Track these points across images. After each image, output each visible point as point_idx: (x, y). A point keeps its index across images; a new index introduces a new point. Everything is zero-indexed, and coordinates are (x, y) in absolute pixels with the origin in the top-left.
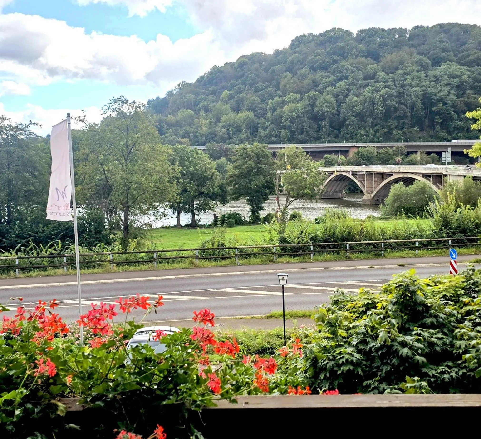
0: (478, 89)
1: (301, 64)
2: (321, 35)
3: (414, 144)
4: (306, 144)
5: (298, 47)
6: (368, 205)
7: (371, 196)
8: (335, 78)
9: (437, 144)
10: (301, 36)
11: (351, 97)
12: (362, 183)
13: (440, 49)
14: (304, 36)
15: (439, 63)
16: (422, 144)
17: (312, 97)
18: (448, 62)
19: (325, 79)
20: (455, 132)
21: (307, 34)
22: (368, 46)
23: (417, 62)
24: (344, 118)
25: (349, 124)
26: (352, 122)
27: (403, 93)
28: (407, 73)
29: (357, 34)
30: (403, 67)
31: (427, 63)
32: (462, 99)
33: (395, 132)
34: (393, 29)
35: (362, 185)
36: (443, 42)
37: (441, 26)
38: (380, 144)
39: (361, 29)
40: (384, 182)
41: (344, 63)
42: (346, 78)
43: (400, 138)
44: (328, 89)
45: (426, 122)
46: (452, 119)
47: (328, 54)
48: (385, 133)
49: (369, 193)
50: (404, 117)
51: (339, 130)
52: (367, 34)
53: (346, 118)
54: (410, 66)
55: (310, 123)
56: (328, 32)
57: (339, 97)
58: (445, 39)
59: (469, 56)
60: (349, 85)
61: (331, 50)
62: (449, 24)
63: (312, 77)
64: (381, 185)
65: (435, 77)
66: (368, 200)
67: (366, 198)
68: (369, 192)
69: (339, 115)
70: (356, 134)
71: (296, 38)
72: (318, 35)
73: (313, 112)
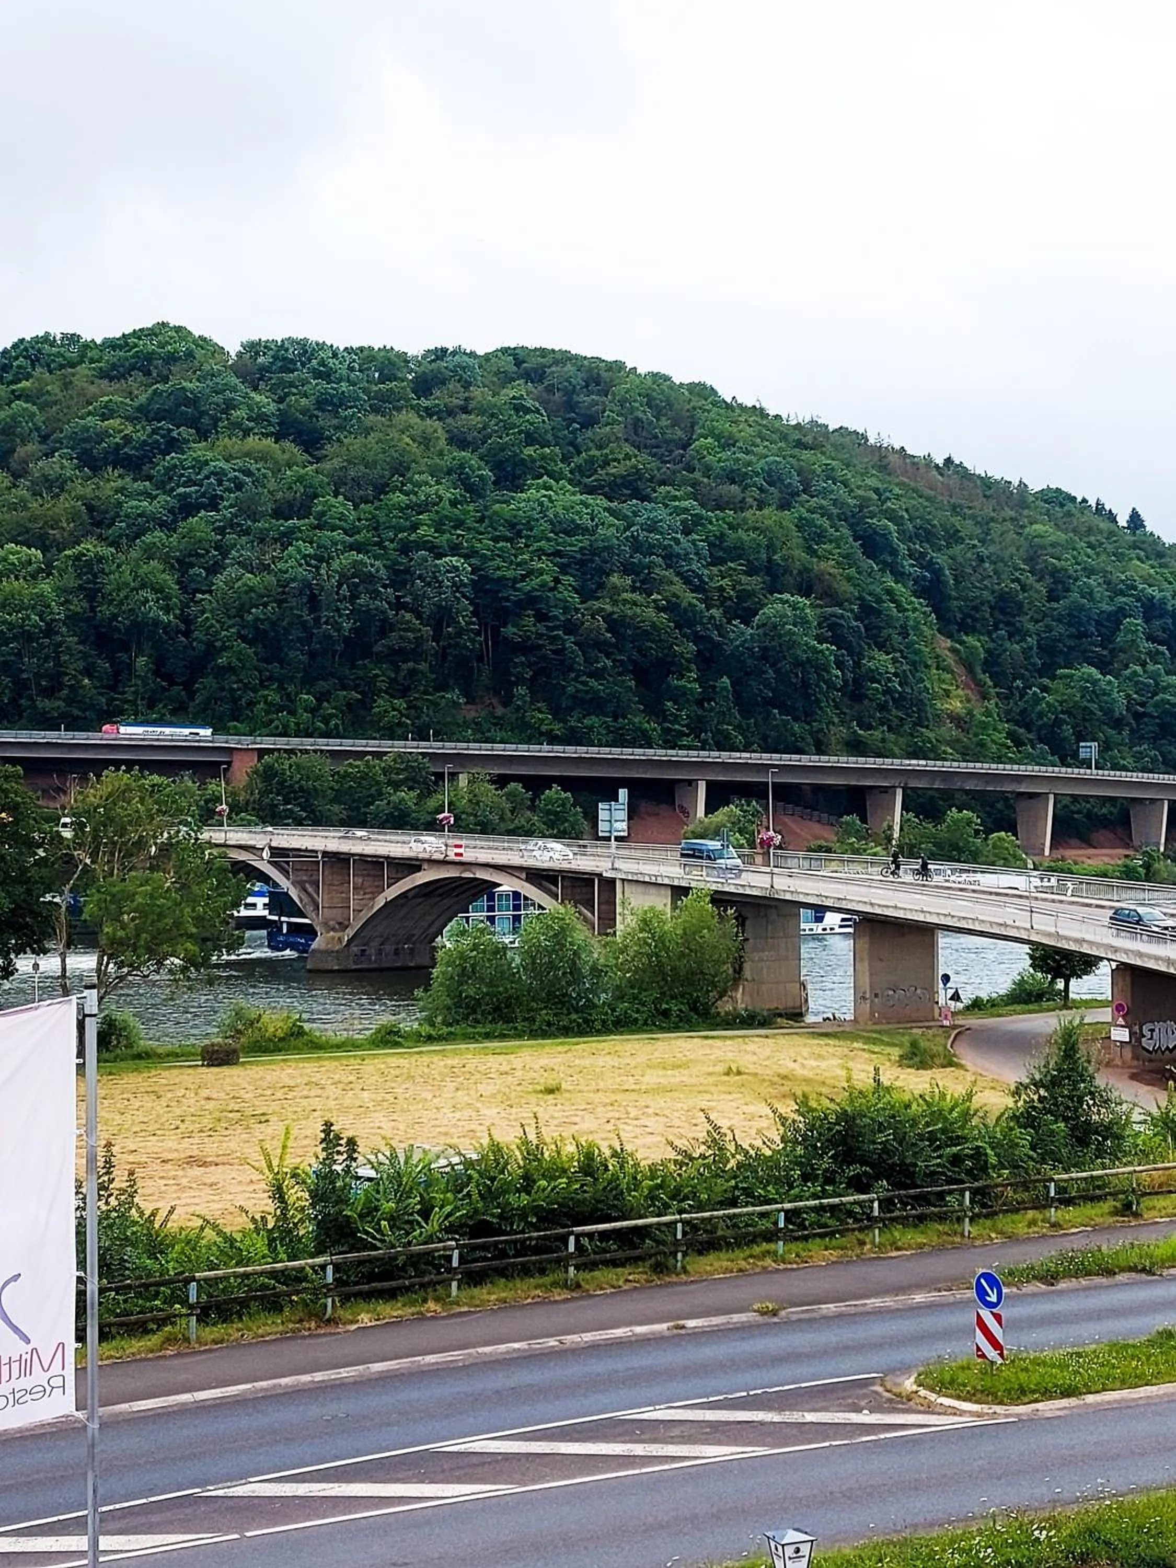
0: (642, 577)
1: (44, 439)
2: (111, 344)
3: (450, 748)
4: (70, 734)
5: (28, 377)
6: (332, 971)
7: (340, 940)
8: (173, 502)
9: (523, 750)
10: (36, 339)
11: (232, 571)
12: (305, 890)
13: (520, 432)
14: (46, 339)
15: (515, 477)
16: (475, 749)
17: (89, 563)
18: (545, 477)
19: (135, 503)
20: (576, 714)
21: (59, 337)
22: (281, 400)
23: (449, 472)
24: (210, 645)
25: (230, 669)
26: (239, 660)
27: (407, 571)
28: (419, 506)
29: (239, 355)
30: (403, 484)
31: (481, 477)
32: (597, 605)
33: (381, 703)
34: (362, 349)
35: (306, 899)
36: (528, 411)
37: (517, 355)
38: (335, 744)
39: (255, 338)
40: (392, 893)
41: (199, 450)
42: (213, 504)
43: (400, 724)
44: (148, 538)
45: (485, 673)
46: (566, 667)
47: (144, 413)
48: (349, 705)
49: (333, 929)
50: (416, 653)
51: (188, 685)
52: (275, 357)
53: (218, 644)
54: (427, 483)
55: (85, 656)
56: (138, 334)
57: (191, 572)
58: (529, 403)
59: (606, 463)
60: (221, 531)
61: (150, 400)
62: (543, 352)
63: (88, 490)
64: (380, 902)
65: (512, 526)
66: (328, 952)
67: (323, 947)
68: (332, 923)
69: (187, 634)
70: (251, 704)
71: (15, 346)
72: (99, 341)
73: (94, 618)
